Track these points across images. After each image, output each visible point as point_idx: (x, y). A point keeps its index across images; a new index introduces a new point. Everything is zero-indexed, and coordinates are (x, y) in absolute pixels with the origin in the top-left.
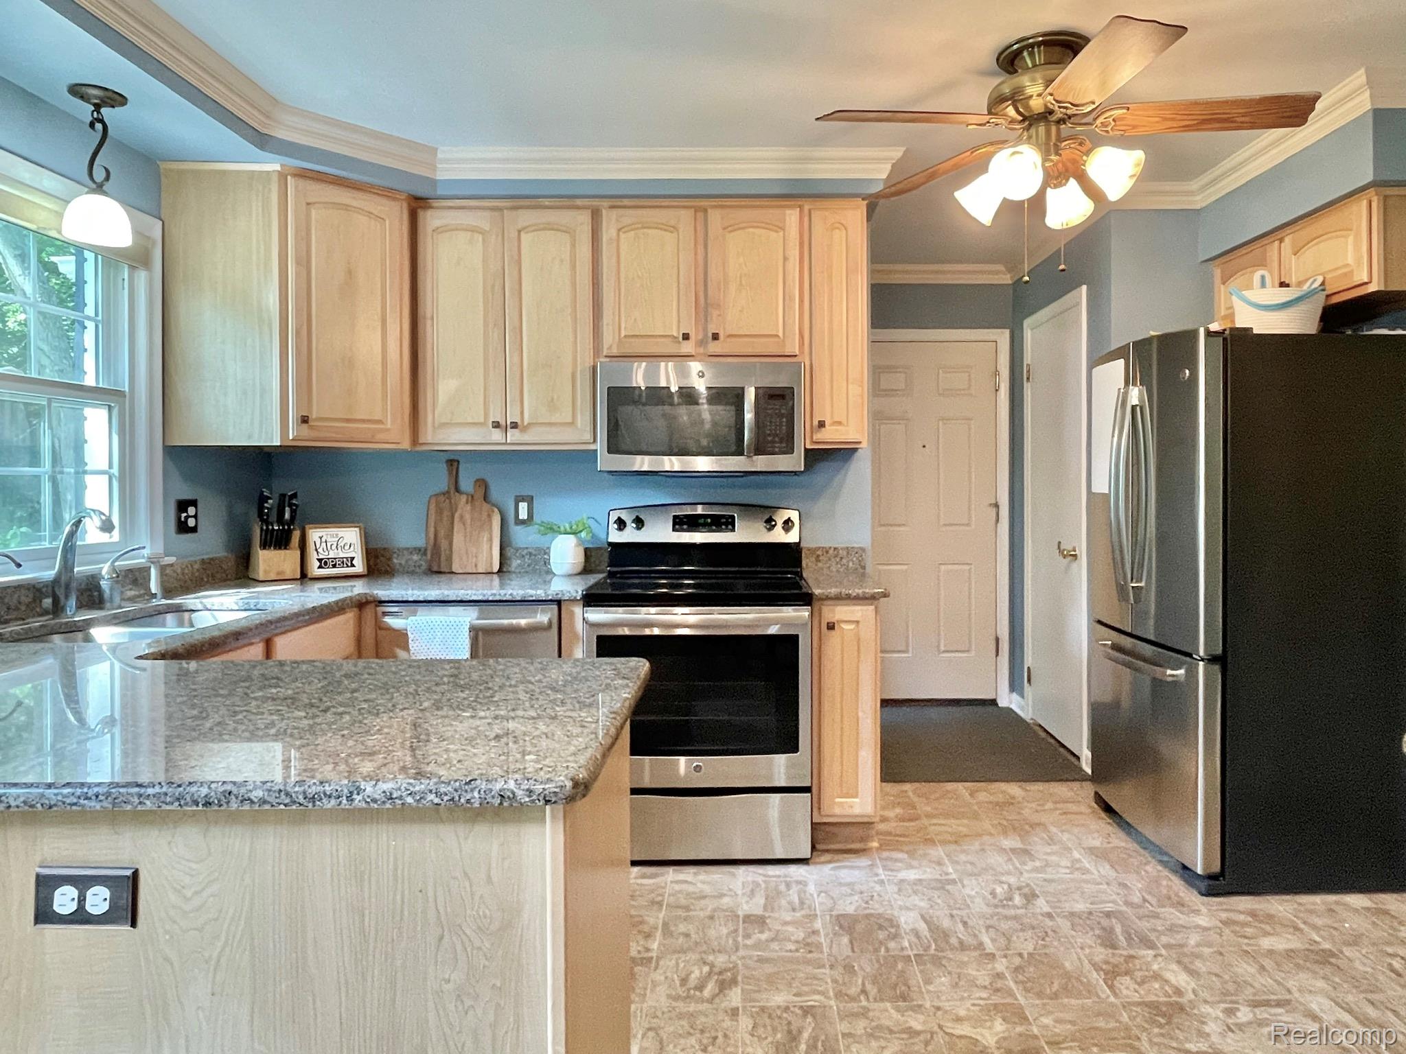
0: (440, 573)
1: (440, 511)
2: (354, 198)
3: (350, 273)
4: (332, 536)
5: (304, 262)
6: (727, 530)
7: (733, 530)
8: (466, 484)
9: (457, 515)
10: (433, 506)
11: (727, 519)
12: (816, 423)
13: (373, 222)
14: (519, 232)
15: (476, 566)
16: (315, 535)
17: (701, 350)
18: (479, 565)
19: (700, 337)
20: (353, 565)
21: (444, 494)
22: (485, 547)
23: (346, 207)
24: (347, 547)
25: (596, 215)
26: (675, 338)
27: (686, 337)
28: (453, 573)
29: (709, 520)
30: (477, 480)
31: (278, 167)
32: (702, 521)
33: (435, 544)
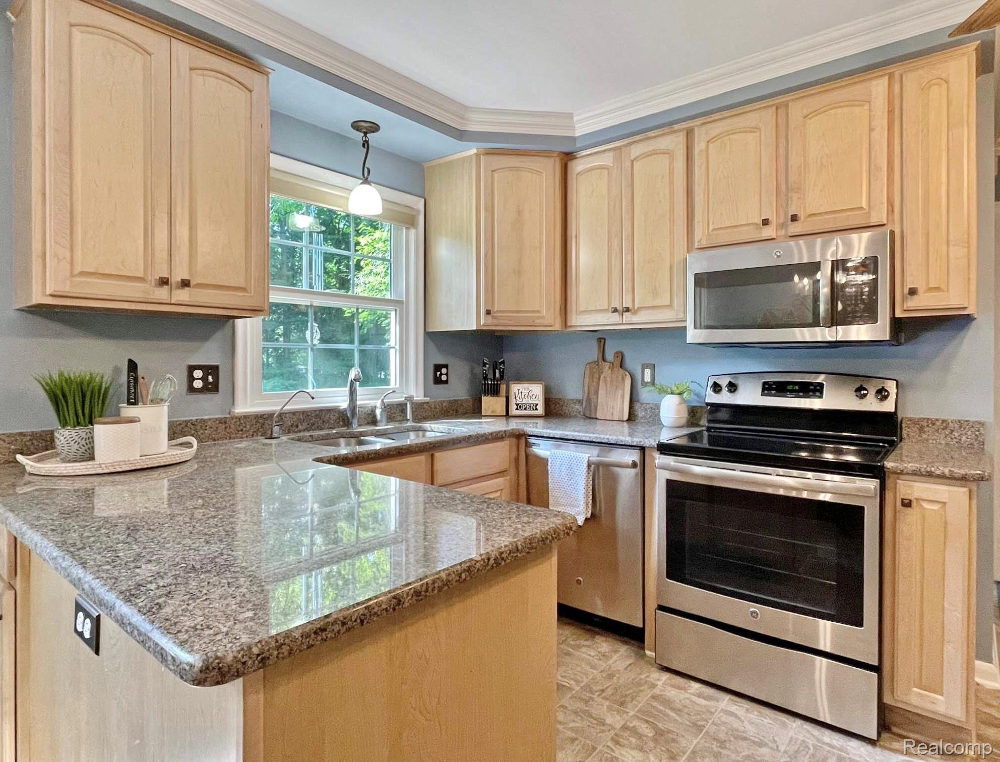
0: (590, 418)
1: (592, 375)
2: (521, 162)
3: (519, 213)
4: (525, 389)
5: (490, 210)
6: (815, 396)
7: (821, 397)
8: (610, 356)
9: (602, 377)
10: (587, 372)
11: (815, 386)
12: (906, 291)
13: (534, 175)
14: (632, 161)
15: (612, 414)
16: (515, 388)
17: (783, 232)
18: (615, 414)
19: (782, 221)
20: (536, 409)
21: (595, 362)
22: (619, 401)
23: (517, 169)
24: (534, 397)
25: (689, 133)
26: (757, 224)
27: (766, 222)
28: (597, 419)
29: (797, 387)
30: (617, 353)
31: (474, 151)
32: (790, 387)
33: (588, 396)
